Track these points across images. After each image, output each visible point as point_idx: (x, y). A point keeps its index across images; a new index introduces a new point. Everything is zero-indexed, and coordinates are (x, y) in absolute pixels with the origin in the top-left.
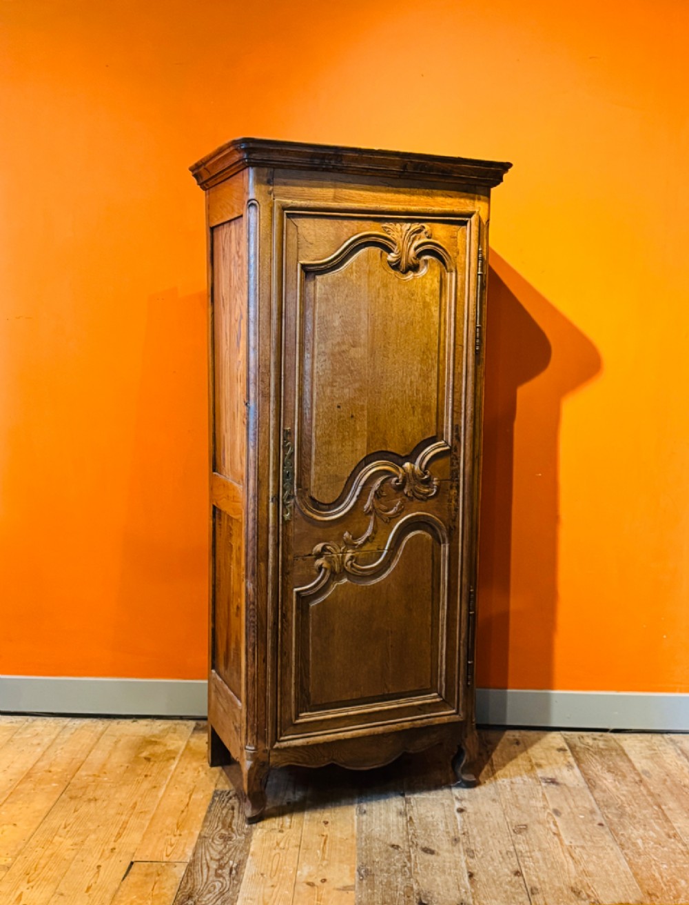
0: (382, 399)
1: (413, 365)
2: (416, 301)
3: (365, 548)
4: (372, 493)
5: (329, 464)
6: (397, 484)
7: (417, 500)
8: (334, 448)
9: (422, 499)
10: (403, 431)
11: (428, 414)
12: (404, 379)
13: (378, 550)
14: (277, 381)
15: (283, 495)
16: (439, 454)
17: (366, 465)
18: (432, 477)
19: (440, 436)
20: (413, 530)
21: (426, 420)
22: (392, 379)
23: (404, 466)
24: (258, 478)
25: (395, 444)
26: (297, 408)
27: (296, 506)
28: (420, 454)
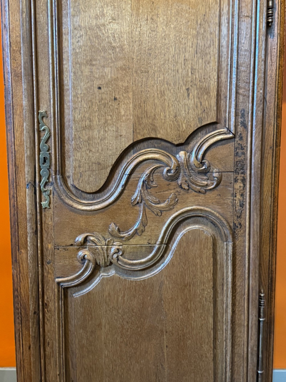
0: (150, 80)
1: (188, 40)
3: (133, 241)
4: (140, 184)
5: (90, 151)
6: (169, 174)
7: (193, 192)
8: (96, 132)
9: (200, 192)
10: (175, 116)
11: (205, 97)
13: (149, 244)
14: (28, 58)
15: (40, 182)
16: (220, 143)
17: (134, 153)
18: (212, 167)
19: (223, 122)
20: (188, 225)
21: (203, 104)
22: (163, 56)
23: (178, 156)
24: (15, 163)
25: (167, 130)
26: (51, 90)
27: (55, 194)
28: (197, 143)
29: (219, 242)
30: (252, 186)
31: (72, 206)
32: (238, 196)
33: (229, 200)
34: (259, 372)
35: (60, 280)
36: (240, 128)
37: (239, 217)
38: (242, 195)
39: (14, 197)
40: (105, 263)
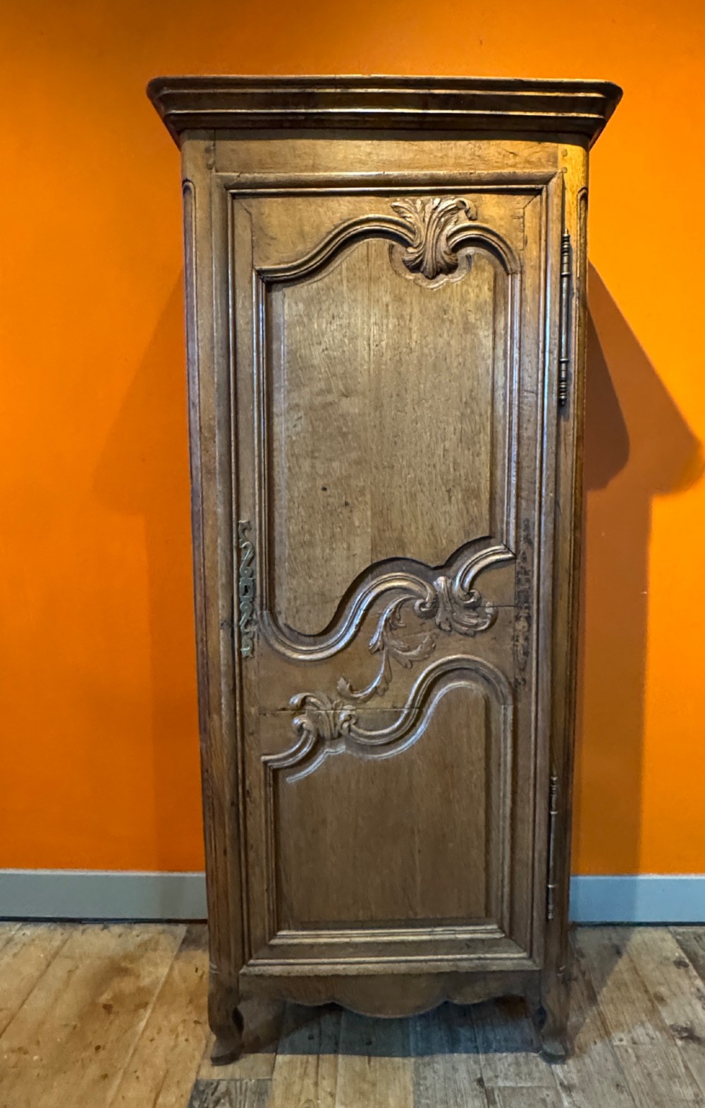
0: (396, 478)
1: (448, 424)
2: (451, 321)
3: (371, 704)
4: (382, 623)
5: (311, 577)
6: (423, 610)
7: (458, 635)
8: (318, 551)
9: (466, 634)
10: (432, 528)
11: (474, 501)
12: (432, 446)
13: (395, 708)
14: (224, 449)
15: (239, 620)
16: (494, 566)
17: (372, 579)
18: (484, 600)
19: (498, 536)
20: (452, 680)
21: (471, 510)
22: (413, 446)
23: (435, 583)
24: (205, 593)
25: (419, 548)
26: (257, 491)
27: (261, 637)
28: (463, 564)
29: (494, 704)
30: (541, 626)
31: (284, 655)
32: (521, 641)
33: (508, 645)
34: (550, 886)
35: (268, 758)
36: (523, 546)
37: (523, 670)
38: (527, 639)
39: (202, 641)
40: (332, 734)
